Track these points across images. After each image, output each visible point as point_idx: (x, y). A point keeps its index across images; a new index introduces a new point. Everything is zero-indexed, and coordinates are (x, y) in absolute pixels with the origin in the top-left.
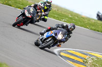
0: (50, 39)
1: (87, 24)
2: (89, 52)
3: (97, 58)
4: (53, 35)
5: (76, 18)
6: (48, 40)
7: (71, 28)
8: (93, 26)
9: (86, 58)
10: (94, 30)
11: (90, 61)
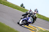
2: (37, 27)
3: (41, 29)
11: (38, 30)
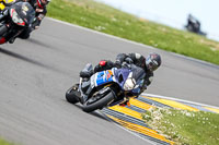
0: (106, 89)
1: (150, 35)
4: (114, 79)
5: (127, 23)
6: (102, 92)
7: (151, 64)
8: (163, 39)
9: (150, 110)
10: (166, 49)
11: (157, 117)
